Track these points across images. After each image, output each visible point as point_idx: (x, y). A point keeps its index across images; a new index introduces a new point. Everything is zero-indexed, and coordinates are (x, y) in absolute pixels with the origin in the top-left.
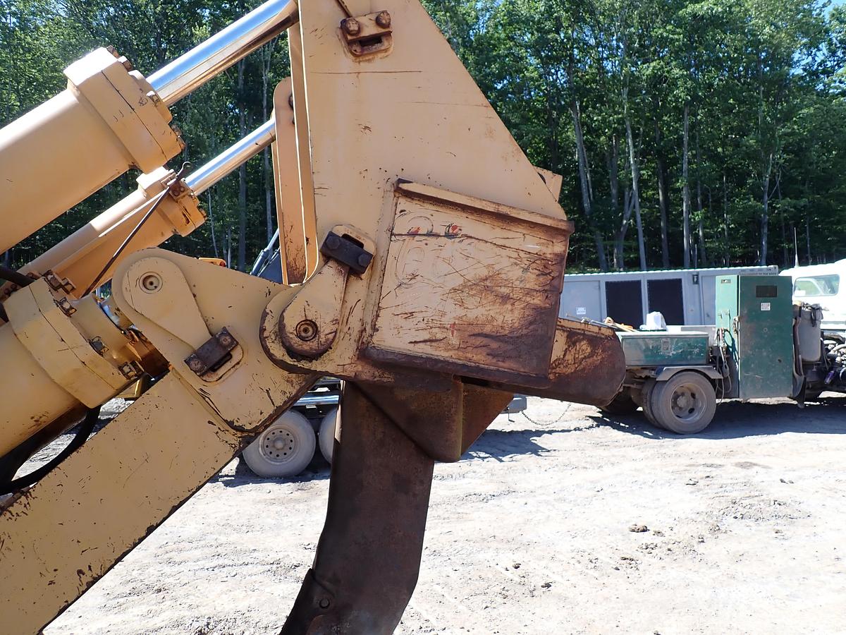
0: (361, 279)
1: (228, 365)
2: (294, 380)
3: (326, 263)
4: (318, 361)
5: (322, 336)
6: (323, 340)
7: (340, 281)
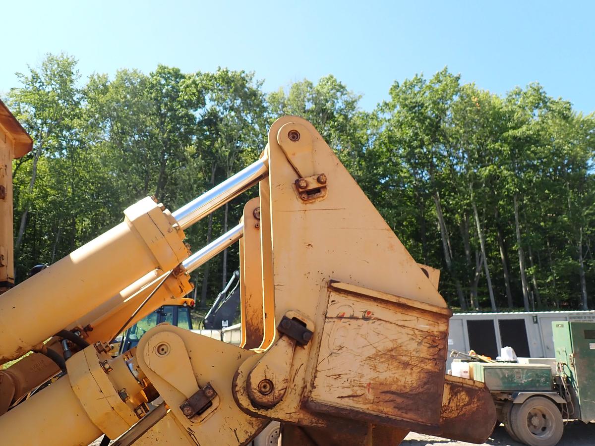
0: (304, 349)
1: (209, 410)
2: (254, 423)
3: (281, 337)
4: (273, 410)
5: (277, 392)
6: (277, 395)
7: (290, 350)
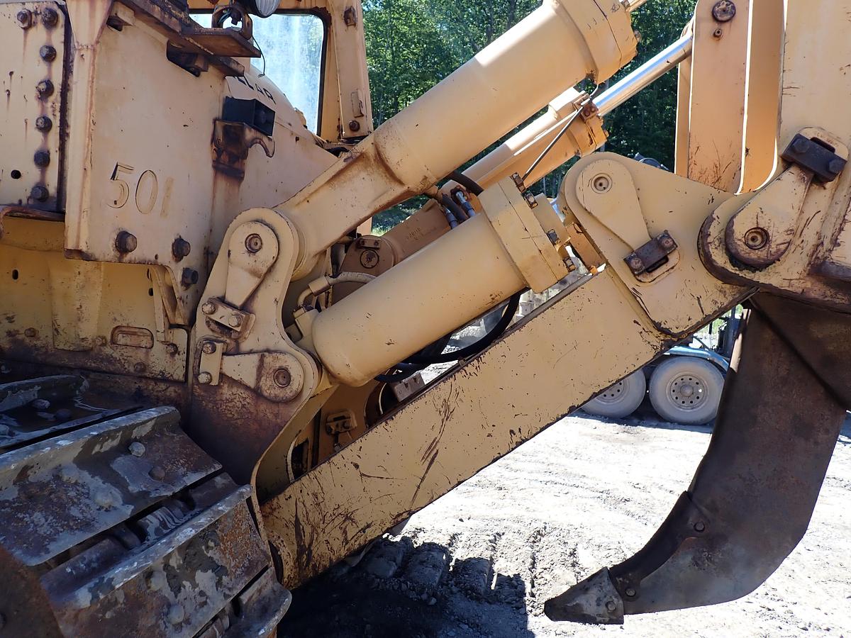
0: (825, 188)
1: (664, 268)
2: (728, 291)
3: (786, 169)
5: (773, 245)
6: (773, 250)
7: (801, 189)
